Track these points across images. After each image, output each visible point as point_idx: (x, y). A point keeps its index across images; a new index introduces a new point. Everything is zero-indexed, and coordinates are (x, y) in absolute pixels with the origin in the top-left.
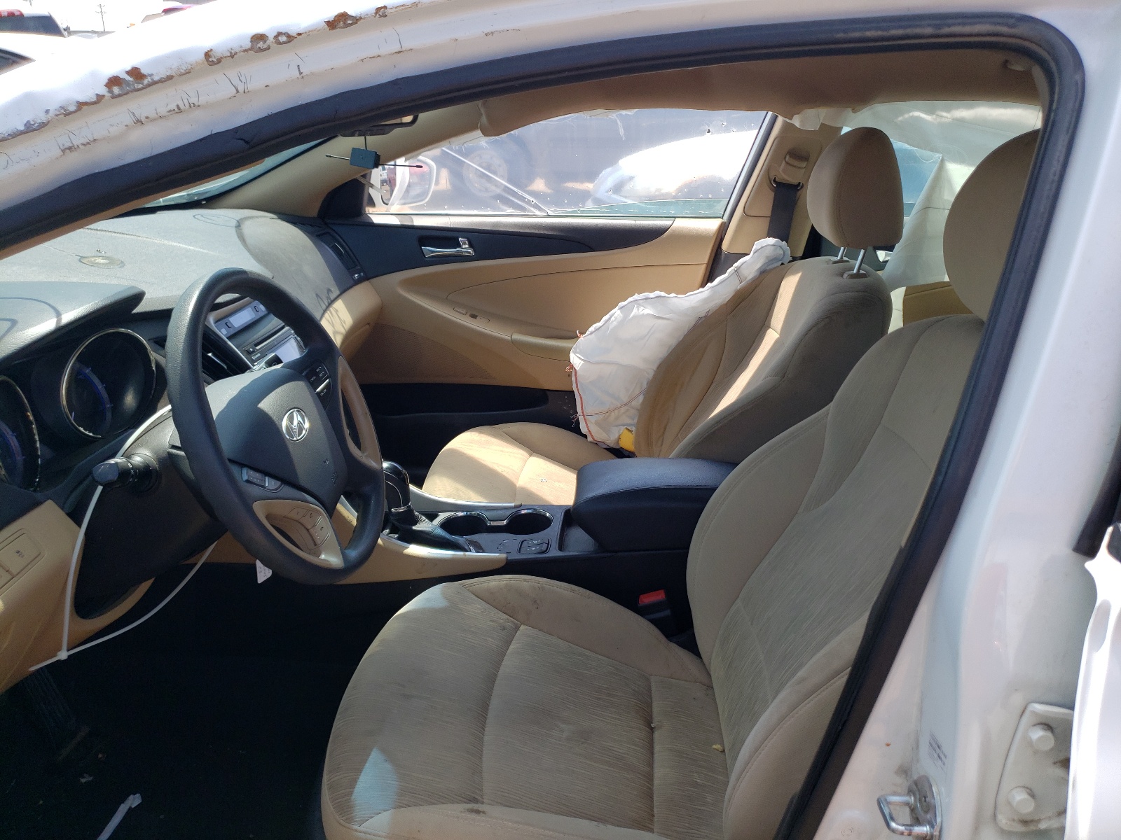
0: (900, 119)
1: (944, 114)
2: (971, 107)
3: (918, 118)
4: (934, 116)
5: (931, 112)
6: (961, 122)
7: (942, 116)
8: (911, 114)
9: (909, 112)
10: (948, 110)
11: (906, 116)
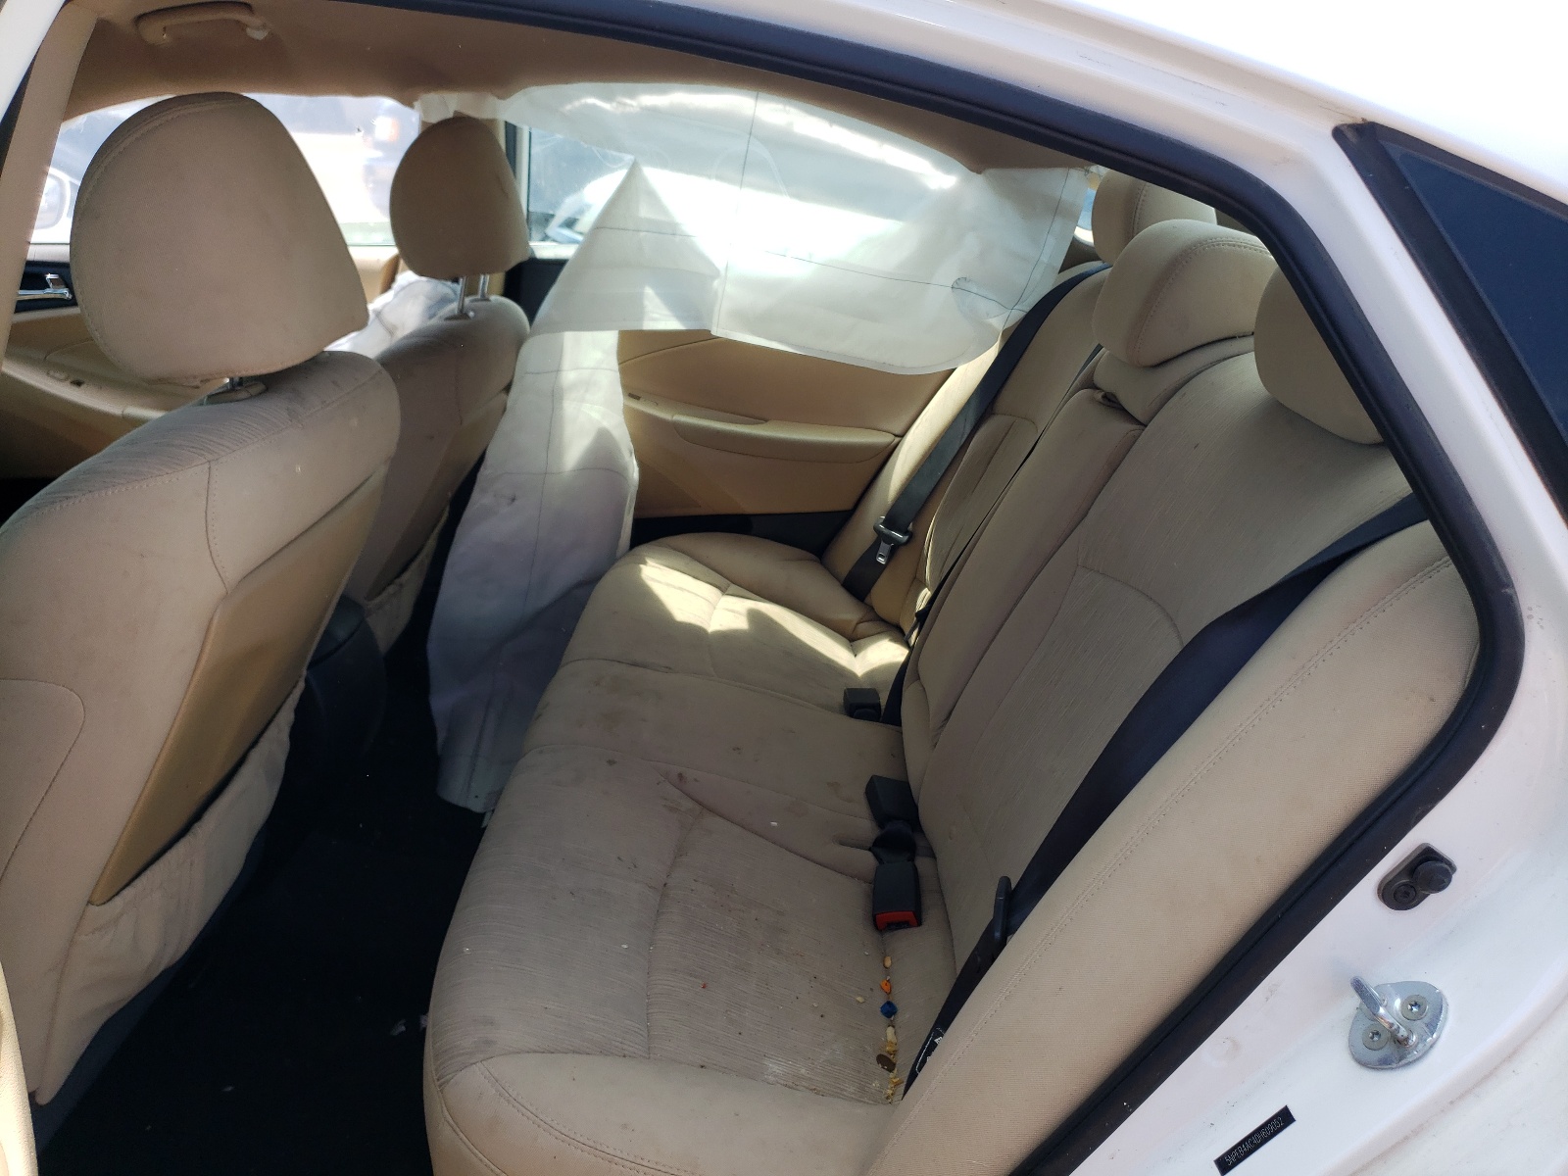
0: (568, 107)
1: (628, 101)
2: (664, 92)
3: (594, 106)
4: (614, 104)
5: (609, 98)
6: (653, 112)
7: (625, 104)
8: (583, 101)
9: (578, 98)
10: (632, 95)
11: (577, 104)
